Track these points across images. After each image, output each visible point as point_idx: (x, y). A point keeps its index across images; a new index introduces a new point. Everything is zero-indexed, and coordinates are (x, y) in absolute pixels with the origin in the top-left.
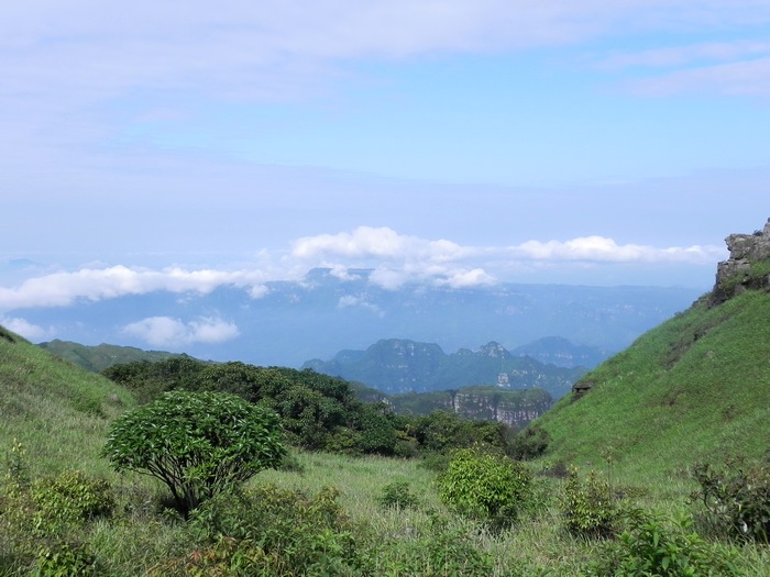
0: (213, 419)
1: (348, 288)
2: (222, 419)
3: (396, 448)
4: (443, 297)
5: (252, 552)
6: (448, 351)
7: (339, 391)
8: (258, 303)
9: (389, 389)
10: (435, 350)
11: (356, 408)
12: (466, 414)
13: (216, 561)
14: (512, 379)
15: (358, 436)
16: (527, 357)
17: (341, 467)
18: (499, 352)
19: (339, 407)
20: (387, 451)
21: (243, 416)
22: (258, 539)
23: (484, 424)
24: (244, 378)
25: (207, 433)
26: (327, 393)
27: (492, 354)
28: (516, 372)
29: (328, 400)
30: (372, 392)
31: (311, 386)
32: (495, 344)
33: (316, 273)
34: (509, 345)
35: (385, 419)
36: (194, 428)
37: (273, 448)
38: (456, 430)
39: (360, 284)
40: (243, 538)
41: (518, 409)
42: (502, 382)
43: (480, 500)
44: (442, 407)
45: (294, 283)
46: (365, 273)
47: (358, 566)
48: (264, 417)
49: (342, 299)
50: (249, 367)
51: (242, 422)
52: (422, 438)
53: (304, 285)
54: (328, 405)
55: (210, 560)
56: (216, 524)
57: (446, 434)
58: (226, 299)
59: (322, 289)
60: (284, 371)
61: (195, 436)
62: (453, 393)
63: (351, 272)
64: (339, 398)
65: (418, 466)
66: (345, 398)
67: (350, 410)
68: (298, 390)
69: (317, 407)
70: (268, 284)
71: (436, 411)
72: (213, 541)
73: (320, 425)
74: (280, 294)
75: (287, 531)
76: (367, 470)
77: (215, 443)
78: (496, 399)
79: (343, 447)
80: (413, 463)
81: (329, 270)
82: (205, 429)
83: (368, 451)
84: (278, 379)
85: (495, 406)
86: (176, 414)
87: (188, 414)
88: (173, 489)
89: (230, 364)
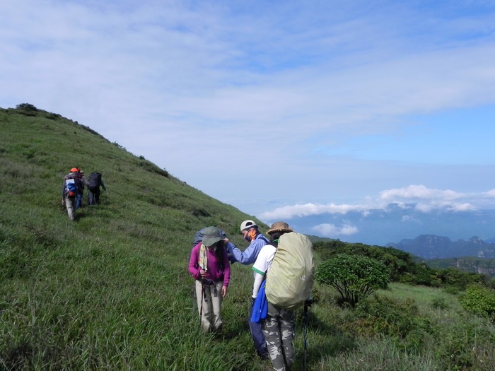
0: (358, 266)
1: (405, 212)
2: (362, 267)
3: (432, 282)
4: (450, 216)
5: (383, 323)
6: (453, 240)
7: (405, 257)
8: (366, 219)
9: (425, 257)
10: (446, 240)
11: (413, 264)
12: (463, 269)
13: (367, 326)
14: (485, 254)
15: (414, 277)
16: (493, 244)
17: (407, 290)
18: (478, 241)
19: (405, 264)
20: (427, 284)
21: (371, 266)
22: (385, 317)
23: (474, 274)
24: (363, 250)
25: (356, 272)
26: (399, 257)
27: (475, 241)
28: (487, 250)
29: (400, 260)
30: (417, 258)
31: (392, 254)
32: (477, 237)
33: (391, 206)
34: (483, 238)
35: (426, 270)
36: (351, 270)
37: (384, 280)
38: (460, 276)
39: (410, 209)
40: (378, 317)
41: (489, 268)
42: (480, 254)
43: (483, 309)
44: (451, 265)
45: (382, 210)
46: (413, 206)
47: (431, 333)
48: (380, 266)
49: (404, 217)
50: (365, 245)
51: (371, 268)
52: (444, 279)
53: (386, 211)
54: (400, 263)
55: (365, 325)
56: (366, 310)
57: (455, 278)
58: (353, 216)
59: (394, 213)
60: (380, 247)
61: (351, 273)
62: (456, 259)
63: (406, 205)
64: (405, 260)
65: (443, 292)
66: (408, 260)
67: (410, 265)
68: (386, 255)
69: (395, 264)
70: (370, 211)
71: (450, 267)
72: (365, 317)
73: (397, 271)
74: (375, 215)
75: (397, 315)
76: (419, 292)
77: (360, 277)
78: (477, 263)
79: (408, 281)
80: (440, 290)
81: (397, 204)
82: (356, 270)
83: (419, 283)
84: (378, 250)
85: (477, 266)
86: (343, 264)
87: (348, 264)
88: (342, 294)
89: (357, 244)
